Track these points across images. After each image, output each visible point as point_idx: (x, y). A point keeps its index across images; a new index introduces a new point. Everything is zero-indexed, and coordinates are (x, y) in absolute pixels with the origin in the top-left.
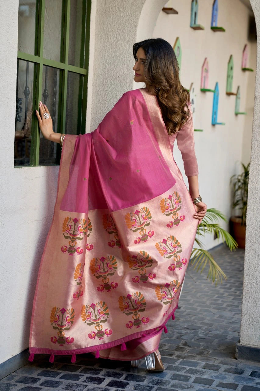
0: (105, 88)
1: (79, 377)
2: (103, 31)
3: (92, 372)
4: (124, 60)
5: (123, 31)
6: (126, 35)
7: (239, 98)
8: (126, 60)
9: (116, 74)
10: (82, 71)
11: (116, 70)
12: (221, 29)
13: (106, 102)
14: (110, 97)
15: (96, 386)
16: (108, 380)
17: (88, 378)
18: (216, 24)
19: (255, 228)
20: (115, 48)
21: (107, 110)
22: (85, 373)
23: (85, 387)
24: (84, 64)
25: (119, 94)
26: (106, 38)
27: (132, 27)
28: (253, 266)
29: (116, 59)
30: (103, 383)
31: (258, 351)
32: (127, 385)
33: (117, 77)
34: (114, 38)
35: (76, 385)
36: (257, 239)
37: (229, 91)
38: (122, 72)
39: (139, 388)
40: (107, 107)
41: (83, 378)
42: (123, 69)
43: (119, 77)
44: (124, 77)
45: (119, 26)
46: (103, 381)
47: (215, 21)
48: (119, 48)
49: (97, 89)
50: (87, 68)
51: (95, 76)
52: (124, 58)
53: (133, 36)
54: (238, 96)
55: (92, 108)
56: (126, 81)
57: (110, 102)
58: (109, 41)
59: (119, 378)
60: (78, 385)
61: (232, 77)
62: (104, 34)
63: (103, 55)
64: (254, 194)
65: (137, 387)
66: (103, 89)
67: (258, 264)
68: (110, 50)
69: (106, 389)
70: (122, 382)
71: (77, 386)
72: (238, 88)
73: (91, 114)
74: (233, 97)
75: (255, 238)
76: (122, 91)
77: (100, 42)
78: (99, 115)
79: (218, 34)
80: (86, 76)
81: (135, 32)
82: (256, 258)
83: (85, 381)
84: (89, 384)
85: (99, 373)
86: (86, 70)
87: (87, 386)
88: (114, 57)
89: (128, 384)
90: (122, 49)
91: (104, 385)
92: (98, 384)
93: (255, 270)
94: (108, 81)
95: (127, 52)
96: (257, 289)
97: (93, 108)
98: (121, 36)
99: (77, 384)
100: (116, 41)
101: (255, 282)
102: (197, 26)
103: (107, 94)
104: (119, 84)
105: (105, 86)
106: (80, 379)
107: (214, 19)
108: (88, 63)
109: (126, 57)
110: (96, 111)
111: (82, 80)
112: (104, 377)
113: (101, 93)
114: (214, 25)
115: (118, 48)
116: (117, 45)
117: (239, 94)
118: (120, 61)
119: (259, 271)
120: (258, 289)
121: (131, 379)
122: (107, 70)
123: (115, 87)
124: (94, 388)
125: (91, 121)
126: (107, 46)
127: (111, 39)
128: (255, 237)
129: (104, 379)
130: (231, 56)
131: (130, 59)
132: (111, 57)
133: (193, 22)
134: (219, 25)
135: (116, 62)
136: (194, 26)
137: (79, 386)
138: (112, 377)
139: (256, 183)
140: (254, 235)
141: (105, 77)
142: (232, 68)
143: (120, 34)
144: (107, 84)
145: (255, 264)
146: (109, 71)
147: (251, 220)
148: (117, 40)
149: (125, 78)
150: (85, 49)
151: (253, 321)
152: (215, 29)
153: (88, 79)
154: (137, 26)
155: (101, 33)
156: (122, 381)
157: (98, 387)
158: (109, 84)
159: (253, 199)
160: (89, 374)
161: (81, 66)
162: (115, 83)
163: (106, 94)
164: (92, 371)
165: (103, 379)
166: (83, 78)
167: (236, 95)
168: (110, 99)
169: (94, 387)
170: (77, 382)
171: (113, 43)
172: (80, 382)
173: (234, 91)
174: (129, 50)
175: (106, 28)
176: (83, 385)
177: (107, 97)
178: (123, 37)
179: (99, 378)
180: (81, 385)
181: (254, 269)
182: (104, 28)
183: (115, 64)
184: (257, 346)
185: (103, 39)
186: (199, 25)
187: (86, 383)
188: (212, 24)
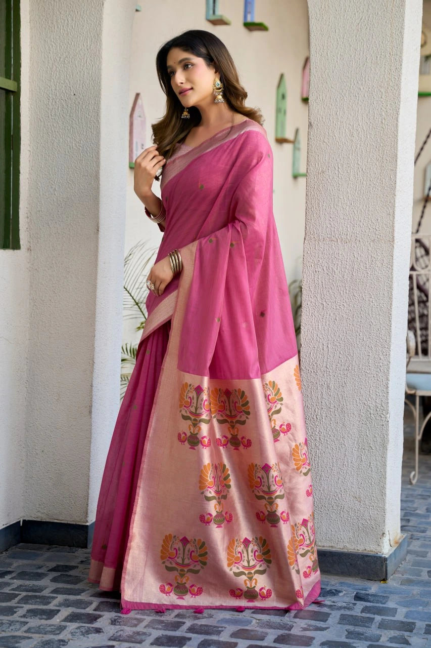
0: (51, 115)
1: (15, 610)
2: (44, 14)
3: (37, 602)
4: (82, 64)
5: (79, 13)
6: (84, 21)
7: (299, 149)
8: (85, 65)
9: (71, 90)
10: (9, 85)
11: (70, 82)
12: (261, 27)
13: (54, 139)
14: (60, 130)
15: (44, 622)
16: (65, 612)
17: (29, 611)
18: (252, 17)
19: (316, 347)
20: (67, 44)
21: (56, 153)
22: (24, 604)
23: (24, 625)
24: (12, 72)
25: (76, 124)
26: (49, 26)
27: (94, 6)
28: (313, 413)
29: (69, 62)
30: (56, 617)
31: (325, 555)
32: (99, 618)
33: (71, 95)
34: (63, 26)
35: (7, 622)
36: (319, 366)
37: (280, 136)
38: (81, 86)
39: (118, 622)
40: (56, 148)
41: (21, 612)
42: (82, 82)
43: (75, 95)
44: (84, 95)
45: (70, 4)
46: (56, 614)
47: (250, 13)
48: (74, 44)
49: (37, 118)
50: (17, 79)
51: (32, 94)
52: (82, 60)
53: (96, 22)
54: (297, 145)
55: (30, 151)
56: (88, 102)
57: (61, 140)
58: (56, 31)
59: (85, 609)
60: (12, 622)
61: (285, 113)
62: (46, 20)
63: (46, 57)
64: (312, 290)
65: (115, 620)
66: (49, 117)
67: (323, 409)
68: (58, 48)
69: (60, 626)
70: (89, 614)
71: (10, 625)
72: (297, 131)
73: (30, 161)
74: (288, 147)
75: (315, 365)
76: (81, 120)
77: (39, 34)
78: (43, 163)
79: (257, 34)
80: (17, 94)
81: (100, 14)
82: (318, 398)
83: (24, 616)
84: (31, 620)
85: (50, 603)
86: (16, 84)
87: (27, 623)
88: (65, 59)
89: (100, 616)
90: (79, 44)
91: (58, 620)
92: (46, 619)
93: (317, 418)
94: (56, 102)
95: (88, 50)
96: (320, 450)
97: (32, 151)
98: (76, 21)
99: (9, 621)
100: (67, 31)
101: (318, 439)
102: (219, 18)
103: (55, 125)
104: (76, 107)
105: (51, 112)
106: (16, 612)
107: (249, 10)
108: (20, 71)
109: (87, 59)
110: (38, 156)
111: (10, 102)
112: (58, 608)
113: (45, 124)
114: (249, 20)
115: (71, 43)
116: (70, 39)
117: (299, 143)
118: (76, 66)
119: (323, 420)
120: (322, 450)
121: (106, 609)
122: (54, 82)
123: (69, 112)
124: (40, 626)
125: (30, 173)
126: (52, 40)
127: (58, 27)
128: (316, 363)
129: (59, 611)
130: (282, 76)
131: (92, 63)
132: (60, 60)
133: (211, 12)
134: (257, 20)
135: (70, 68)
136: (212, 18)
137: (12, 624)
138: (73, 607)
139: (316, 272)
140: (313, 359)
141: (51, 96)
142: (283, 97)
143: (74, 19)
144: (55, 108)
145: (317, 409)
146: (58, 84)
147: (309, 335)
148: (69, 30)
149: (86, 96)
150: (12, 46)
151: (316, 505)
152: (251, 26)
153: (21, 99)
154: (103, 5)
155: (40, 18)
156: (90, 612)
157: (46, 625)
158: (58, 107)
159: (310, 299)
160: (32, 604)
161: (8, 76)
162: (69, 106)
163: (53, 126)
164: (38, 600)
165: (56, 612)
166: (12, 97)
167: (293, 142)
168: (60, 133)
169: (40, 624)
170: (10, 618)
171: (62, 34)
172: (15, 617)
173: (290, 135)
174: (90, 48)
175: (49, 9)
176: (21, 622)
177: (55, 132)
178: (79, 25)
179: (50, 610)
180: (18, 621)
181: (315, 417)
182: (44, 9)
183: (67, 72)
184: (323, 546)
185: (45, 29)
186: (221, 16)
187: (27, 618)
188: (245, 17)
